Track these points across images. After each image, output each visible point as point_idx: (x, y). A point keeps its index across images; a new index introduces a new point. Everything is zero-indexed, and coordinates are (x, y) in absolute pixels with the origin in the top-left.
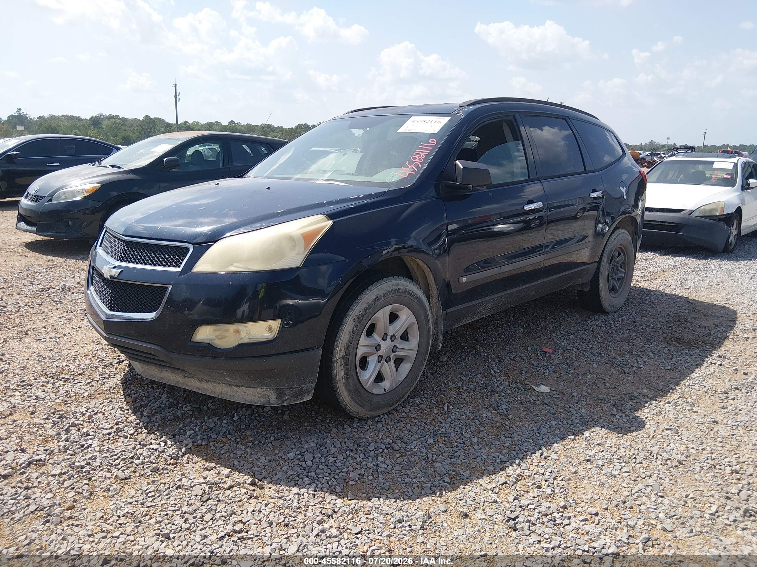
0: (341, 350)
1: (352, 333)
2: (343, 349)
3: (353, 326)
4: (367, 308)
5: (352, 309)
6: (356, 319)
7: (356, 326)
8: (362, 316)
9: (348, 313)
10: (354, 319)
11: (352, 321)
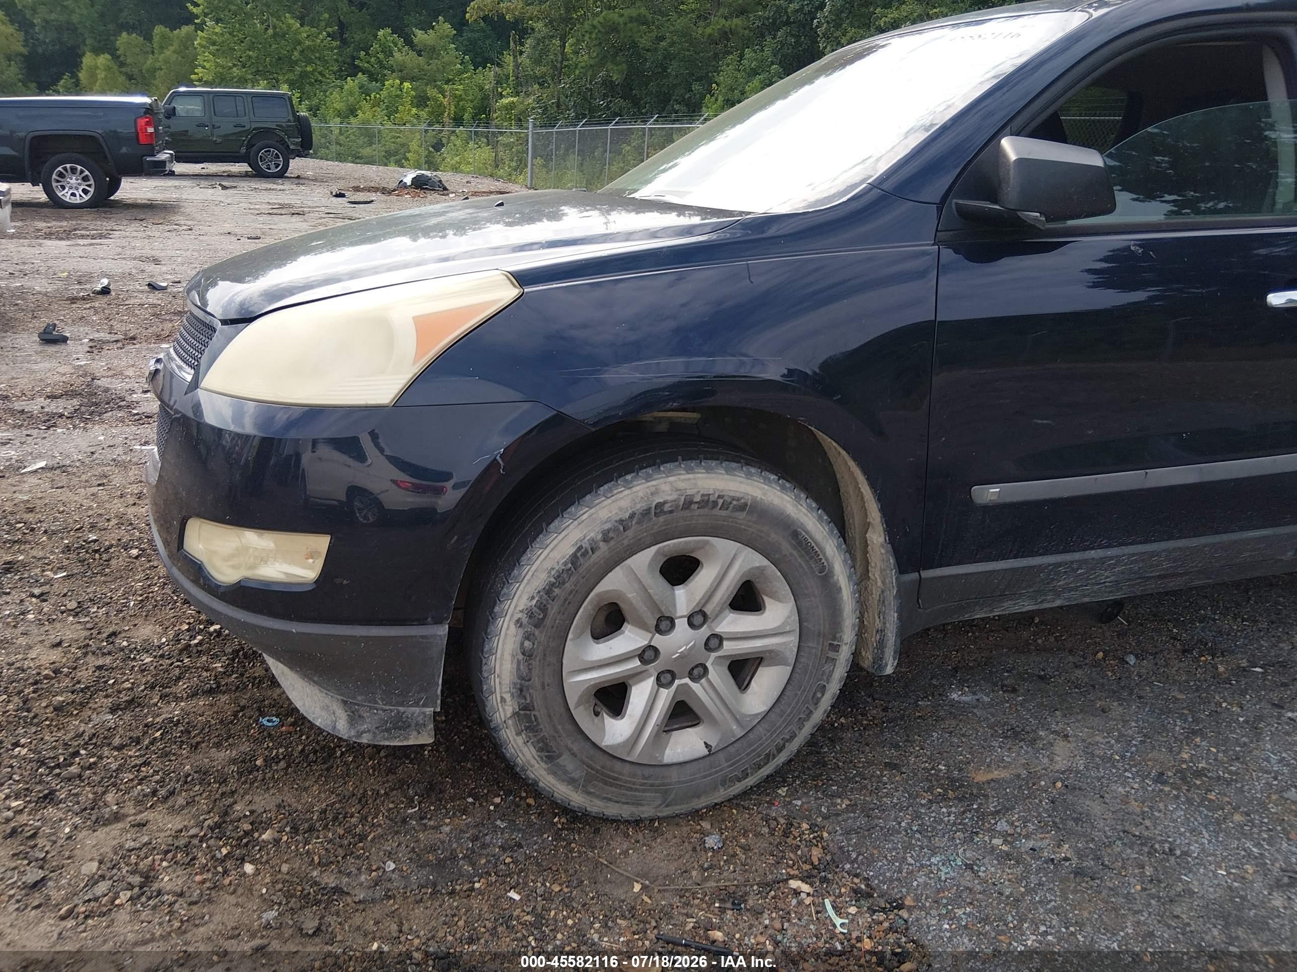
0: (503, 700)
1: (521, 657)
2: (507, 697)
3: (519, 638)
4: (552, 585)
5: (508, 595)
6: (525, 620)
7: (528, 637)
8: (542, 607)
9: (497, 609)
10: (518, 621)
11: (512, 626)
